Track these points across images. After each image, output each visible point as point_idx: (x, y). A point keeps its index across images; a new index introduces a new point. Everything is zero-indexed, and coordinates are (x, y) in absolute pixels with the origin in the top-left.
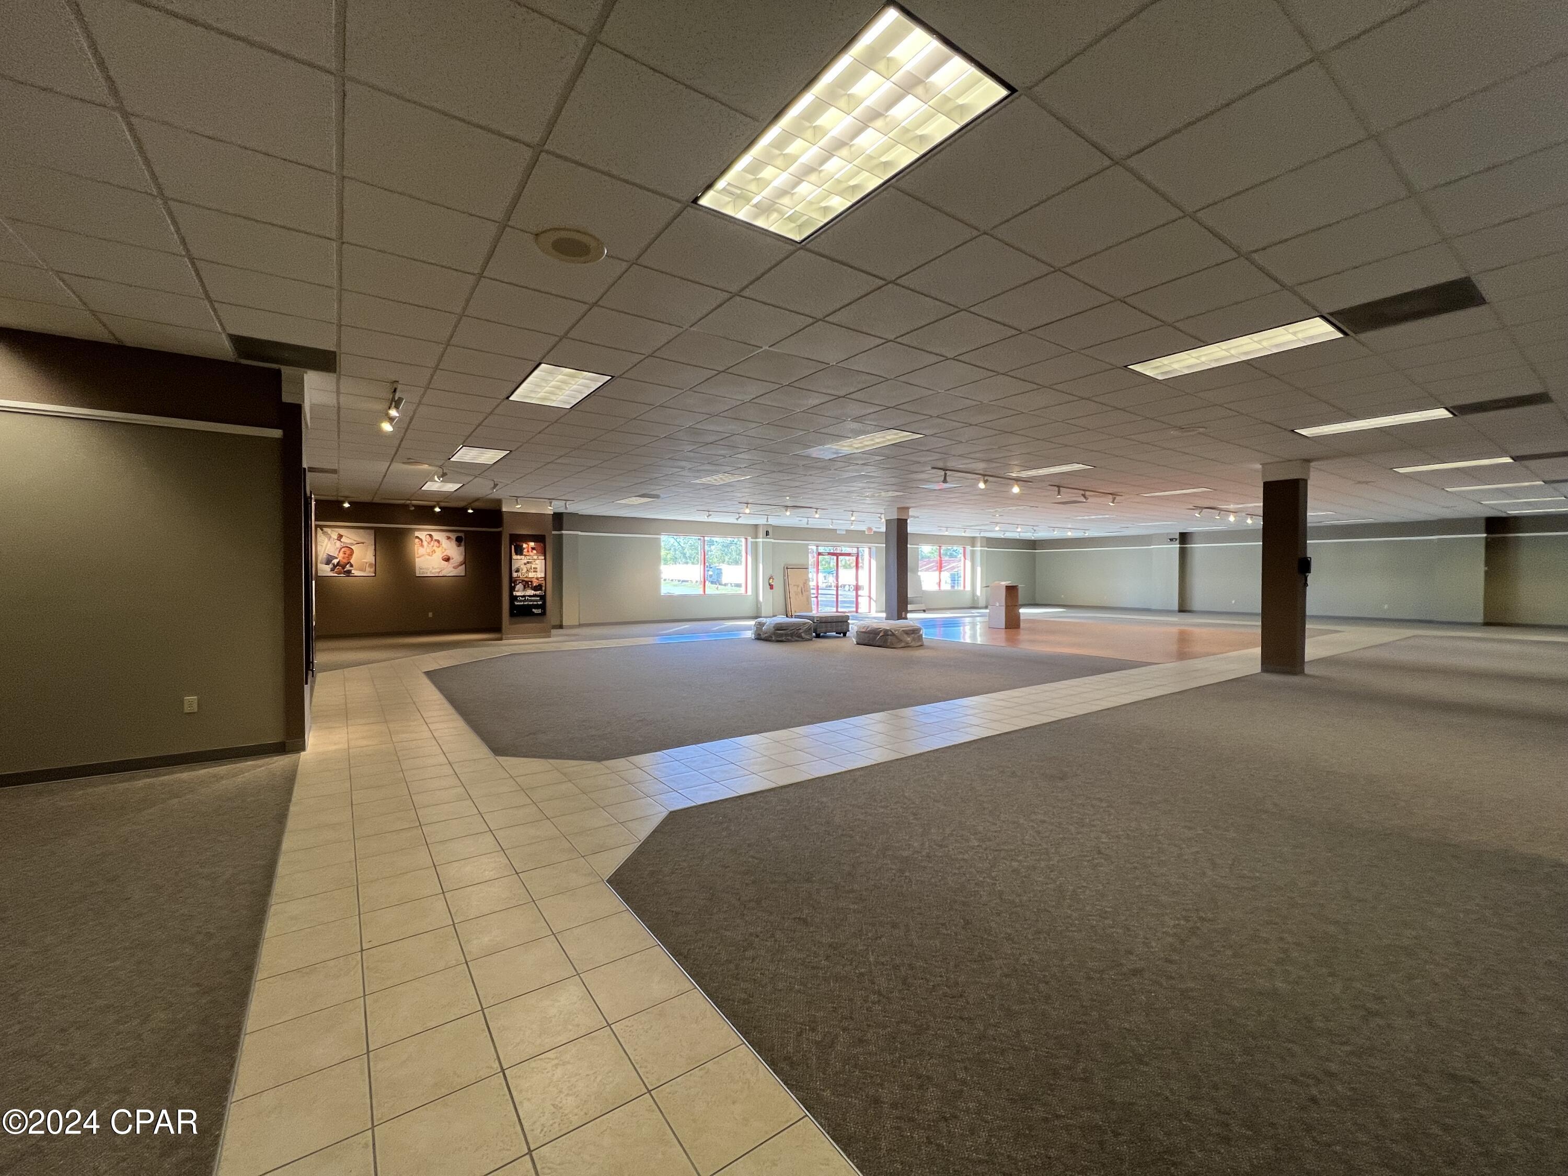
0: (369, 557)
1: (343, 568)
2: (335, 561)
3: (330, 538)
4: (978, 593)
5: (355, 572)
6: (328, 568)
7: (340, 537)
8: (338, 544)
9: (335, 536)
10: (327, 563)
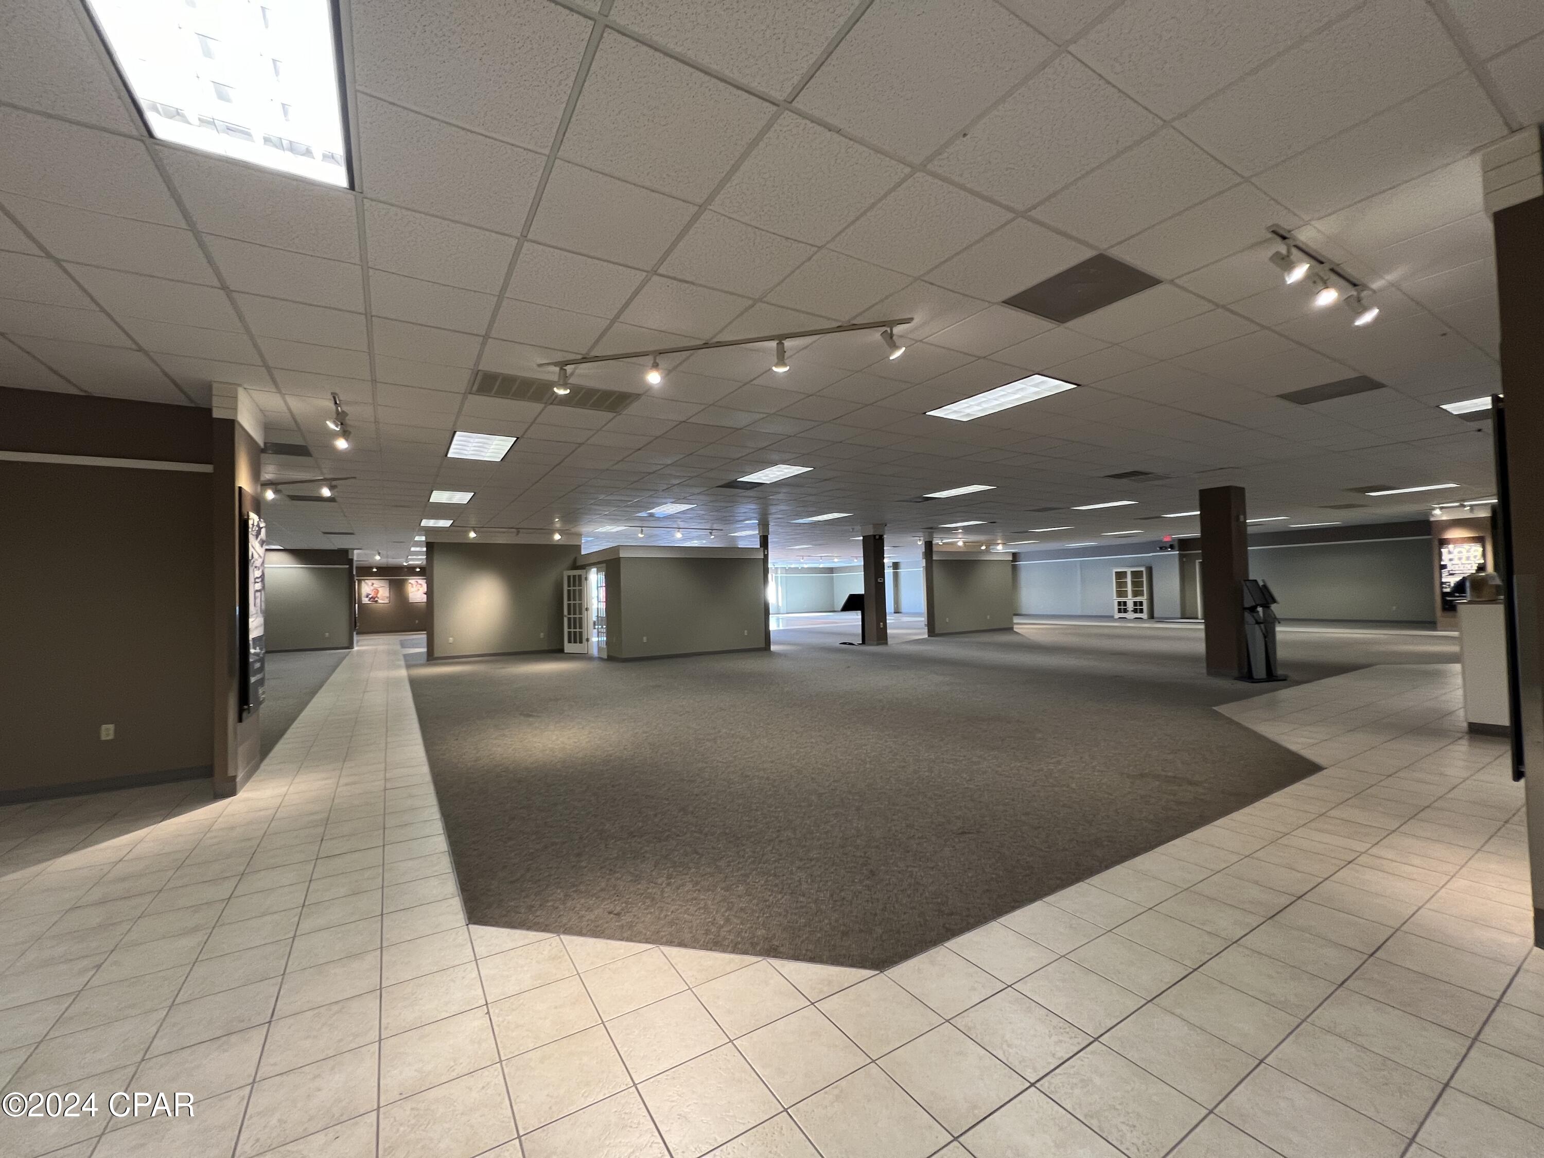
0: (387, 594)
1: (374, 599)
2: (370, 596)
3: (368, 584)
4: (780, 604)
5: (380, 601)
6: (367, 599)
7: (373, 584)
8: (372, 588)
9: (370, 584)
10: (367, 597)
